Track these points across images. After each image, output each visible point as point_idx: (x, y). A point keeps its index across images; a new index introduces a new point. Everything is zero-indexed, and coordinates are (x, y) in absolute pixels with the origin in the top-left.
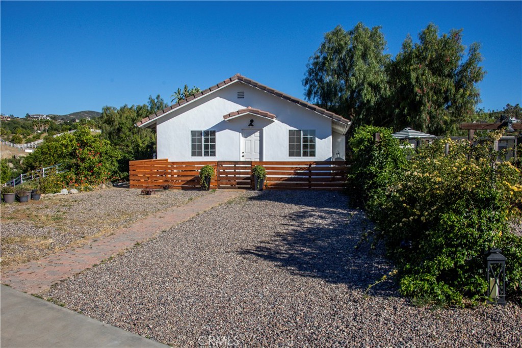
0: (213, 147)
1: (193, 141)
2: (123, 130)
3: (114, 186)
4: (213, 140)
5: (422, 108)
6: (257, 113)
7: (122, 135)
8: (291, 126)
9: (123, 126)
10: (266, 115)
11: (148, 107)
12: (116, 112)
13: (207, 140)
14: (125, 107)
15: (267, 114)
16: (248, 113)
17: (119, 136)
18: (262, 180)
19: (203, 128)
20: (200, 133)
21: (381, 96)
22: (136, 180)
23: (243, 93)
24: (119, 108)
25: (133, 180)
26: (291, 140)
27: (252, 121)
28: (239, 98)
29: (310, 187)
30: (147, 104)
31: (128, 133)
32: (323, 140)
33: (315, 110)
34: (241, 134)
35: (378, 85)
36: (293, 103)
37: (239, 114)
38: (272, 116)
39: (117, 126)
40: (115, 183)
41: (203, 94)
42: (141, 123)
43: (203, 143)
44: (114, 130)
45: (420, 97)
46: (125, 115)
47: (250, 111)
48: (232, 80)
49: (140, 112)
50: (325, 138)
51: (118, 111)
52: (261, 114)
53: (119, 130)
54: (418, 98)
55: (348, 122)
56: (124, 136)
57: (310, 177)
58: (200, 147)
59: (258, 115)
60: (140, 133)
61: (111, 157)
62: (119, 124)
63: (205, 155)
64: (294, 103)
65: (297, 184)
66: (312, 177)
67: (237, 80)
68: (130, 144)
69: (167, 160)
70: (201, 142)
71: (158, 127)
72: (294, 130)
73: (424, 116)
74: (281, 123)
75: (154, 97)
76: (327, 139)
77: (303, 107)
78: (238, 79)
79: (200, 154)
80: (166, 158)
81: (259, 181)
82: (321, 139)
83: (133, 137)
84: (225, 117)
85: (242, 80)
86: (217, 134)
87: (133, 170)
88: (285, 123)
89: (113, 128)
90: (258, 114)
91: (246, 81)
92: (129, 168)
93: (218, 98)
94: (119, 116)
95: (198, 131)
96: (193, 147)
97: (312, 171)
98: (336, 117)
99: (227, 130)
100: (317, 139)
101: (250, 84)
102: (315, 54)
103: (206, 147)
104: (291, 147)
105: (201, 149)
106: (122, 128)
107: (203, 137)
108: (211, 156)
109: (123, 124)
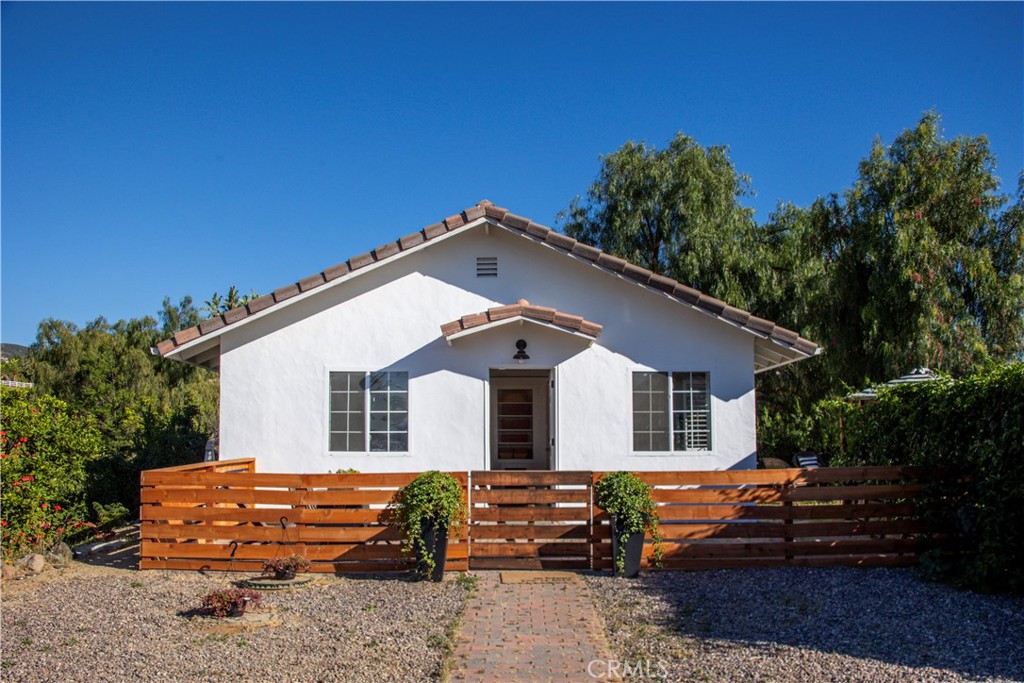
0: (401, 422)
1: (336, 402)
2: (91, 377)
3: (75, 557)
4: (401, 402)
5: (921, 320)
6: (549, 317)
7: (87, 390)
8: (637, 363)
9: (92, 369)
10: (575, 326)
11: (155, 323)
12: (74, 334)
13: (379, 402)
14: (97, 323)
15: (579, 322)
16: (519, 318)
17: (79, 395)
18: (638, 538)
19: (370, 365)
20: (360, 380)
21: (759, 299)
22: (163, 540)
23: (493, 261)
24: (82, 327)
25: (153, 540)
26: (639, 402)
27: (521, 345)
28: (482, 274)
29: (790, 557)
30: (156, 318)
31: (103, 387)
32: (732, 401)
33: (720, 314)
34: (487, 383)
35: (752, 273)
36: (653, 291)
37: (490, 321)
38: (592, 328)
39: (77, 369)
40: (79, 544)
41: (376, 260)
42: (171, 343)
43: (368, 411)
44: (68, 377)
45: (919, 292)
46: (98, 343)
47: (526, 312)
48: (469, 218)
49: (136, 334)
50: (737, 397)
51: (79, 334)
52: (562, 323)
53: (81, 378)
54: (913, 294)
55: (815, 349)
56: (94, 392)
57: (789, 521)
58: (358, 422)
59: (550, 326)
60: (134, 386)
61: (68, 451)
62: (83, 363)
63: (373, 448)
64: (658, 293)
65: (748, 546)
66: (796, 522)
67: (483, 220)
68: (107, 412)
69: (251, 462)
70: (362, 408)
71: (225, 359)
72: (649, 373)
73: (927, 340)
74: (609, 352)
75: (175, 303)
76: (741, 398)
77: (683, 304)
78: (487, 216)
79: (358, 445)
80: (249, 456)
81: (624, 538)
82: (726, 400)
83: (117, 395)
84: (446, 328)
85: (499, 220)
86: (413, 383)
87: (153, 504)
88: (619, 353)
89: (65, 372)
90: (551, 322)
91: (511, 223)
92: (138, 494)
93: (416, 275)
94: (81, 345)
95: (352, 374)
96: (336, 422)
97: (795, 504)
98: (778, 332)
99: (444, 372)
100: (714, 399)
101: (524, 231)
102: (571, 207)
103: (379, 421)
104: (639, 422)
105: (363, 428)
106: (88, 372)
107: (368, 392)
108: (392, 449)
109: (91, 363)
